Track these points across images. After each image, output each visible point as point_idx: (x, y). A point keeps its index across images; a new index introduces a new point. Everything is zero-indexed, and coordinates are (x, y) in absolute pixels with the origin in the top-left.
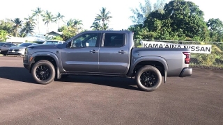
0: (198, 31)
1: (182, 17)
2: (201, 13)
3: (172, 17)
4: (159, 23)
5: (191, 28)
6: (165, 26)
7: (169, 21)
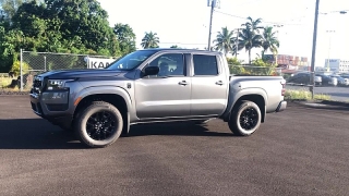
0: (103, 40)
1: (78, 17)
2: (104, 13)
3: (61, 16)
4: (41, 24)
5: (94, 35)
6: (51, 28)
7: (57, 21)
